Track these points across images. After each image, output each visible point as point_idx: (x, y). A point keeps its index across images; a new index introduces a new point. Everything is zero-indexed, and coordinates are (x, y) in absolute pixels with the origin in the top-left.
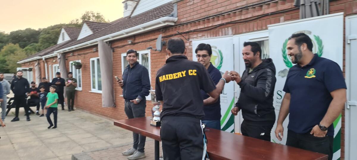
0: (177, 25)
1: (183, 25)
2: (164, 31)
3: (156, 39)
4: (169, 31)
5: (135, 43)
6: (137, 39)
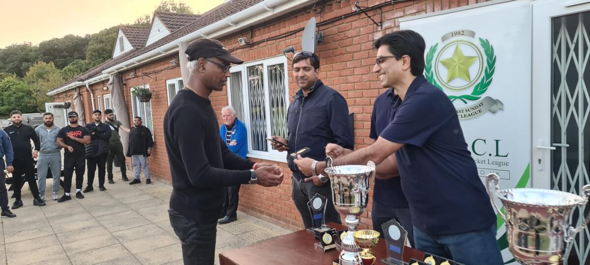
2: (319, 10)
3: (303, 29)
4: (331, 8)
5: (253, 45)
6: (257, 34)
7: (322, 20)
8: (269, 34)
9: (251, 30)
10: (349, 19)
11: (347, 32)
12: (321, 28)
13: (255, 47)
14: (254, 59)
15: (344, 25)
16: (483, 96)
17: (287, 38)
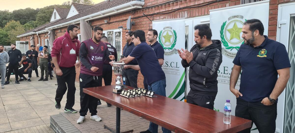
0: (144, 8)
1: (148, 8)
2: (133, 13)
3: (127, 20)
4: (138, 13)
5: (110, 23)
6: (112, 19)
7: (134, 17)
8: (116, 20)
9: (110, 17)
10: (143, 18)
11: (142, 22)
12: (134, 20)
13: (111, 24)
14: (110, 29)
15: (141, 19)
16: (174, 48)
17: (122, 22)
